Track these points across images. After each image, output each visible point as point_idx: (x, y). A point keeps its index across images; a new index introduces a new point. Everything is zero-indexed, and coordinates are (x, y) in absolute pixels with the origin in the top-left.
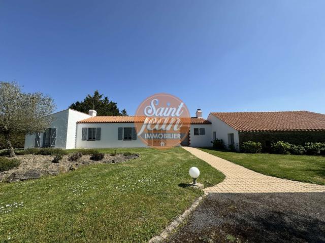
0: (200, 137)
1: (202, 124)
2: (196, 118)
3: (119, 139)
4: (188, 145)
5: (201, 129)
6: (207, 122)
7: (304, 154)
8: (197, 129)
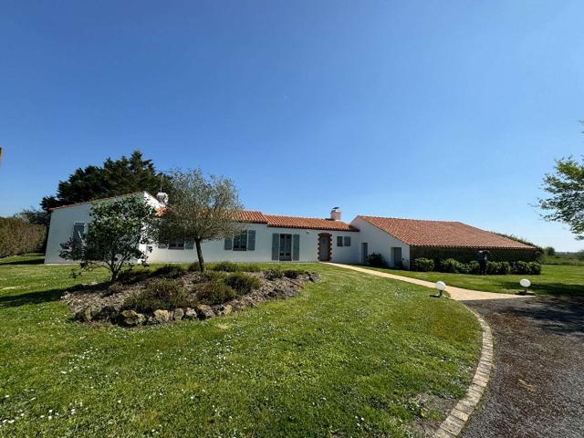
0: (344, 249)
1: (346, 230)
2: (332, 220)
3: (226, 249)
4: (329, 259)
5: (346, 238)
6: (353, 229)
7: (471, 273)
8: (341, 237)
